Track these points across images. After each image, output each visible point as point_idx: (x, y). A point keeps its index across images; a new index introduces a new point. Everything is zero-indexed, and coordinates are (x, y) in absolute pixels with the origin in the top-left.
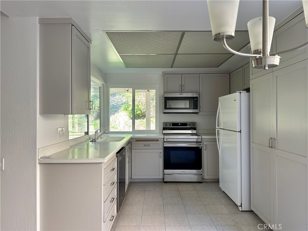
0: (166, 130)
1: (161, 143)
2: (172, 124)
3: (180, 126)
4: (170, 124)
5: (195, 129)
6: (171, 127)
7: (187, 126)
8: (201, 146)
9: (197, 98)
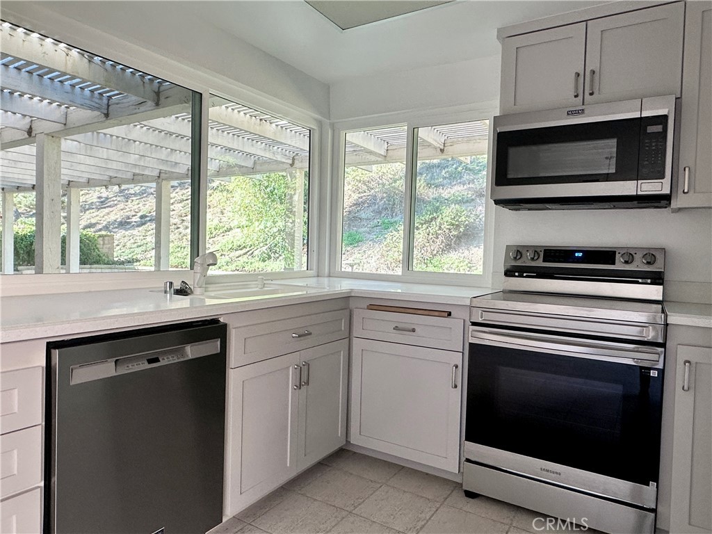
0: (520, 275)
1: (456, 325)
2: (542, 254)
3: (578, 260)
4: (536, 251)
5: (657, 278)
6: (540, 263)
7: (613, 263)
8: (660, 366)
9: (662, 120)
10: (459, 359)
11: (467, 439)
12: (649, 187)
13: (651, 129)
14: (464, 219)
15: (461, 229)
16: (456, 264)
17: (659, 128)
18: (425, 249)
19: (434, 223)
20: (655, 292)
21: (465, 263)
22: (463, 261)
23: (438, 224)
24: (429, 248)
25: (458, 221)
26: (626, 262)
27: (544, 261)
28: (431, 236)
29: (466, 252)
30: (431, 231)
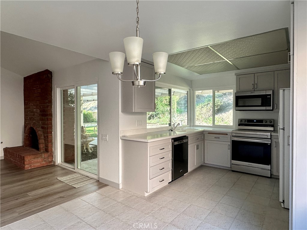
0: (242, 126)
2: (247, 121)
3: (255, 122)
4: (245, 120)
5: (272, 126)
7: (263, 123)
8: (270, 143)
9: (270, 95)
10: (230, 143)
11: (232, 160)
12: (268, 108)
13: (268, 97)
14: (219, 104)
15: (219, 107)
16: (218, 119)
17: (269, 97)
18: (206, 114)
19: (209, 105)
20: (271, 129)
21: (221, 119)
22: (220, 118)
23: (210, 106)
24: (207, 114)
25: (217, 104)
26: (265, 123)
27: (247, 122)
28: (208, 110)
29: (221, 115)
30: (208, 108)
